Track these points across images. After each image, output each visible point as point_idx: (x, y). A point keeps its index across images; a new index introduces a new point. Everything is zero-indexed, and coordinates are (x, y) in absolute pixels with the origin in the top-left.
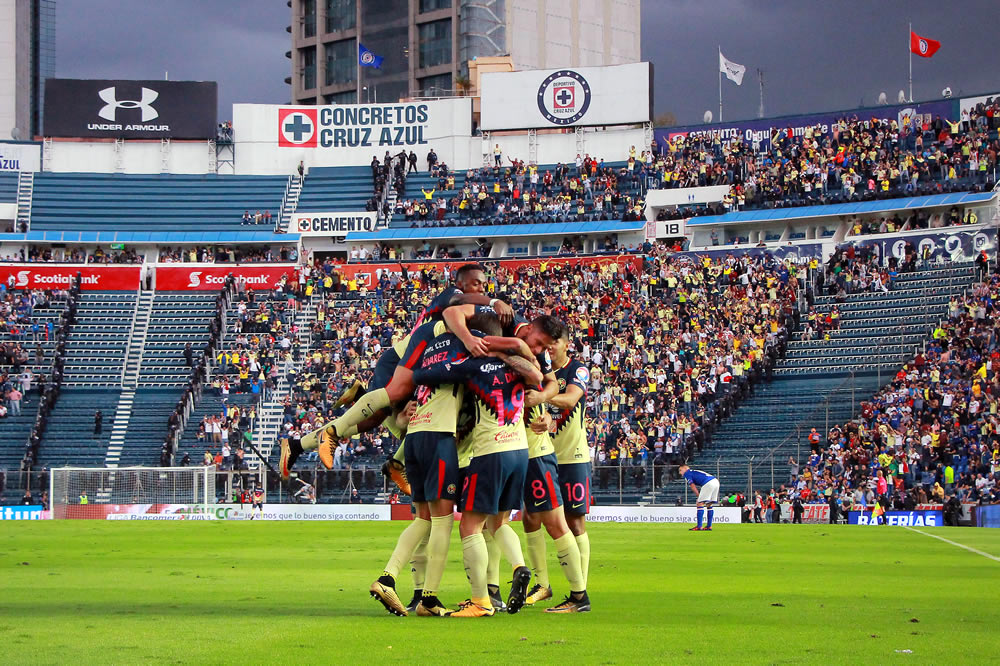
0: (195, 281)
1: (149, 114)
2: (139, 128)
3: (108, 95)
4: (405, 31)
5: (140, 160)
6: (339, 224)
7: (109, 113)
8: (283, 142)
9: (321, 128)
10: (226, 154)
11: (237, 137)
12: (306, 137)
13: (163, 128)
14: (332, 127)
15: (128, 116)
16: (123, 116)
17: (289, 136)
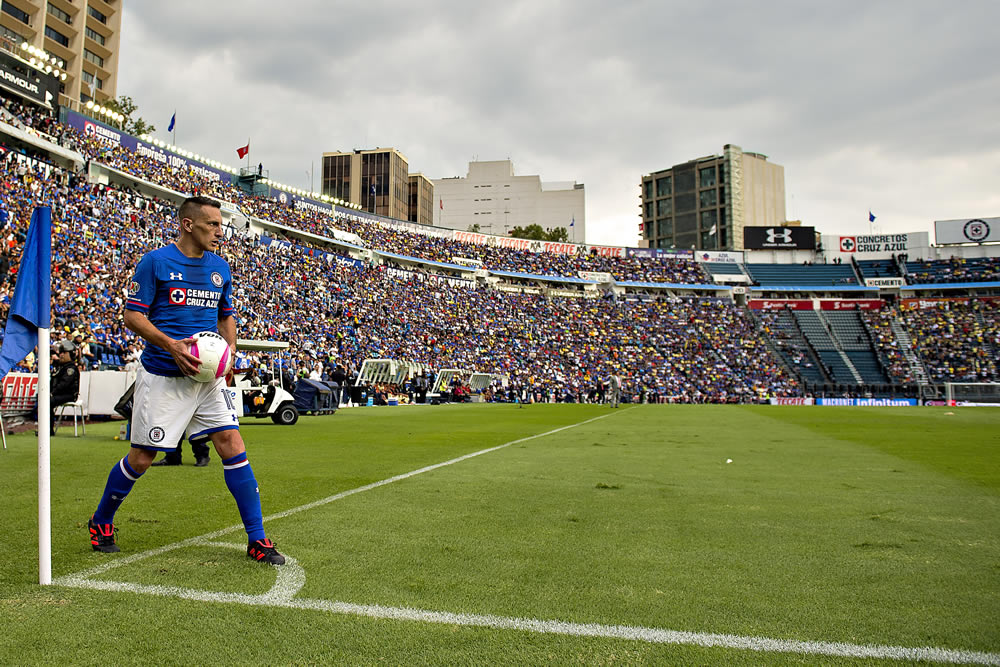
0: (837, 306)
1: (788, 239)
2: (783, 245)
3: (770, 232)
4: (695, 214)
5: (783, 258)
6: (886, 283)
7: (771, 239)
8: (842, 250)
9: (857, 244)
10: (819, 255)
11: (823, 247)
12: (851, 248)
13: (794, 245)
14: (863, 244)
15: (779, 240)
16: (777, 240)
17: (844, 248)
